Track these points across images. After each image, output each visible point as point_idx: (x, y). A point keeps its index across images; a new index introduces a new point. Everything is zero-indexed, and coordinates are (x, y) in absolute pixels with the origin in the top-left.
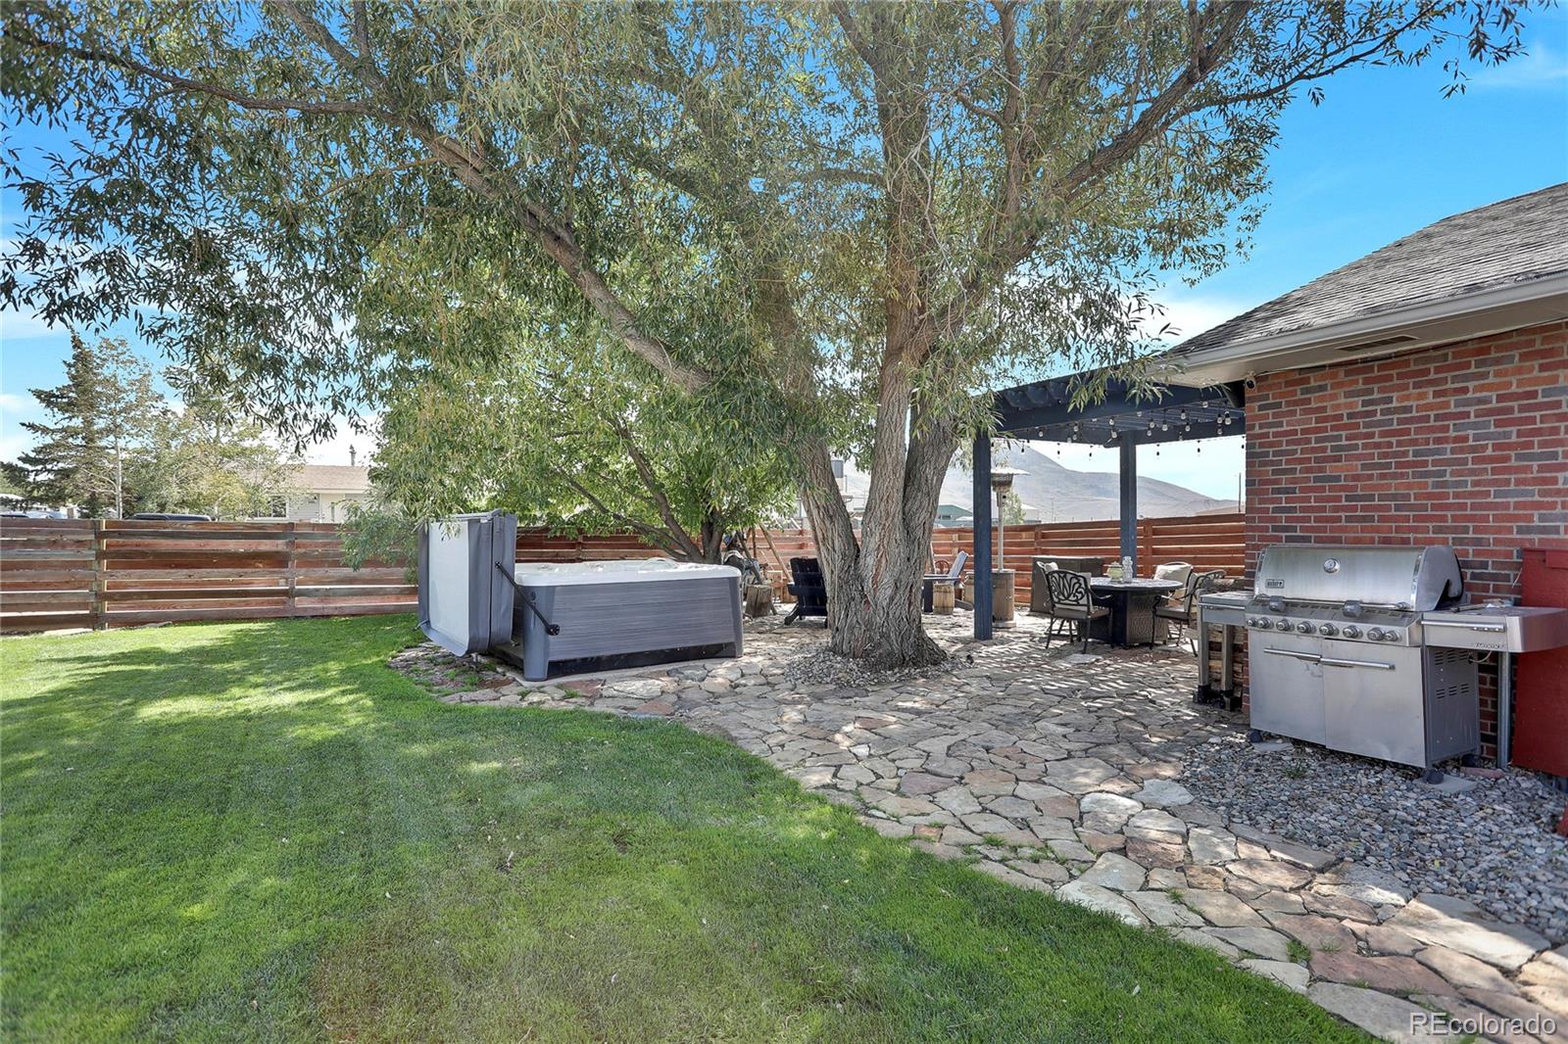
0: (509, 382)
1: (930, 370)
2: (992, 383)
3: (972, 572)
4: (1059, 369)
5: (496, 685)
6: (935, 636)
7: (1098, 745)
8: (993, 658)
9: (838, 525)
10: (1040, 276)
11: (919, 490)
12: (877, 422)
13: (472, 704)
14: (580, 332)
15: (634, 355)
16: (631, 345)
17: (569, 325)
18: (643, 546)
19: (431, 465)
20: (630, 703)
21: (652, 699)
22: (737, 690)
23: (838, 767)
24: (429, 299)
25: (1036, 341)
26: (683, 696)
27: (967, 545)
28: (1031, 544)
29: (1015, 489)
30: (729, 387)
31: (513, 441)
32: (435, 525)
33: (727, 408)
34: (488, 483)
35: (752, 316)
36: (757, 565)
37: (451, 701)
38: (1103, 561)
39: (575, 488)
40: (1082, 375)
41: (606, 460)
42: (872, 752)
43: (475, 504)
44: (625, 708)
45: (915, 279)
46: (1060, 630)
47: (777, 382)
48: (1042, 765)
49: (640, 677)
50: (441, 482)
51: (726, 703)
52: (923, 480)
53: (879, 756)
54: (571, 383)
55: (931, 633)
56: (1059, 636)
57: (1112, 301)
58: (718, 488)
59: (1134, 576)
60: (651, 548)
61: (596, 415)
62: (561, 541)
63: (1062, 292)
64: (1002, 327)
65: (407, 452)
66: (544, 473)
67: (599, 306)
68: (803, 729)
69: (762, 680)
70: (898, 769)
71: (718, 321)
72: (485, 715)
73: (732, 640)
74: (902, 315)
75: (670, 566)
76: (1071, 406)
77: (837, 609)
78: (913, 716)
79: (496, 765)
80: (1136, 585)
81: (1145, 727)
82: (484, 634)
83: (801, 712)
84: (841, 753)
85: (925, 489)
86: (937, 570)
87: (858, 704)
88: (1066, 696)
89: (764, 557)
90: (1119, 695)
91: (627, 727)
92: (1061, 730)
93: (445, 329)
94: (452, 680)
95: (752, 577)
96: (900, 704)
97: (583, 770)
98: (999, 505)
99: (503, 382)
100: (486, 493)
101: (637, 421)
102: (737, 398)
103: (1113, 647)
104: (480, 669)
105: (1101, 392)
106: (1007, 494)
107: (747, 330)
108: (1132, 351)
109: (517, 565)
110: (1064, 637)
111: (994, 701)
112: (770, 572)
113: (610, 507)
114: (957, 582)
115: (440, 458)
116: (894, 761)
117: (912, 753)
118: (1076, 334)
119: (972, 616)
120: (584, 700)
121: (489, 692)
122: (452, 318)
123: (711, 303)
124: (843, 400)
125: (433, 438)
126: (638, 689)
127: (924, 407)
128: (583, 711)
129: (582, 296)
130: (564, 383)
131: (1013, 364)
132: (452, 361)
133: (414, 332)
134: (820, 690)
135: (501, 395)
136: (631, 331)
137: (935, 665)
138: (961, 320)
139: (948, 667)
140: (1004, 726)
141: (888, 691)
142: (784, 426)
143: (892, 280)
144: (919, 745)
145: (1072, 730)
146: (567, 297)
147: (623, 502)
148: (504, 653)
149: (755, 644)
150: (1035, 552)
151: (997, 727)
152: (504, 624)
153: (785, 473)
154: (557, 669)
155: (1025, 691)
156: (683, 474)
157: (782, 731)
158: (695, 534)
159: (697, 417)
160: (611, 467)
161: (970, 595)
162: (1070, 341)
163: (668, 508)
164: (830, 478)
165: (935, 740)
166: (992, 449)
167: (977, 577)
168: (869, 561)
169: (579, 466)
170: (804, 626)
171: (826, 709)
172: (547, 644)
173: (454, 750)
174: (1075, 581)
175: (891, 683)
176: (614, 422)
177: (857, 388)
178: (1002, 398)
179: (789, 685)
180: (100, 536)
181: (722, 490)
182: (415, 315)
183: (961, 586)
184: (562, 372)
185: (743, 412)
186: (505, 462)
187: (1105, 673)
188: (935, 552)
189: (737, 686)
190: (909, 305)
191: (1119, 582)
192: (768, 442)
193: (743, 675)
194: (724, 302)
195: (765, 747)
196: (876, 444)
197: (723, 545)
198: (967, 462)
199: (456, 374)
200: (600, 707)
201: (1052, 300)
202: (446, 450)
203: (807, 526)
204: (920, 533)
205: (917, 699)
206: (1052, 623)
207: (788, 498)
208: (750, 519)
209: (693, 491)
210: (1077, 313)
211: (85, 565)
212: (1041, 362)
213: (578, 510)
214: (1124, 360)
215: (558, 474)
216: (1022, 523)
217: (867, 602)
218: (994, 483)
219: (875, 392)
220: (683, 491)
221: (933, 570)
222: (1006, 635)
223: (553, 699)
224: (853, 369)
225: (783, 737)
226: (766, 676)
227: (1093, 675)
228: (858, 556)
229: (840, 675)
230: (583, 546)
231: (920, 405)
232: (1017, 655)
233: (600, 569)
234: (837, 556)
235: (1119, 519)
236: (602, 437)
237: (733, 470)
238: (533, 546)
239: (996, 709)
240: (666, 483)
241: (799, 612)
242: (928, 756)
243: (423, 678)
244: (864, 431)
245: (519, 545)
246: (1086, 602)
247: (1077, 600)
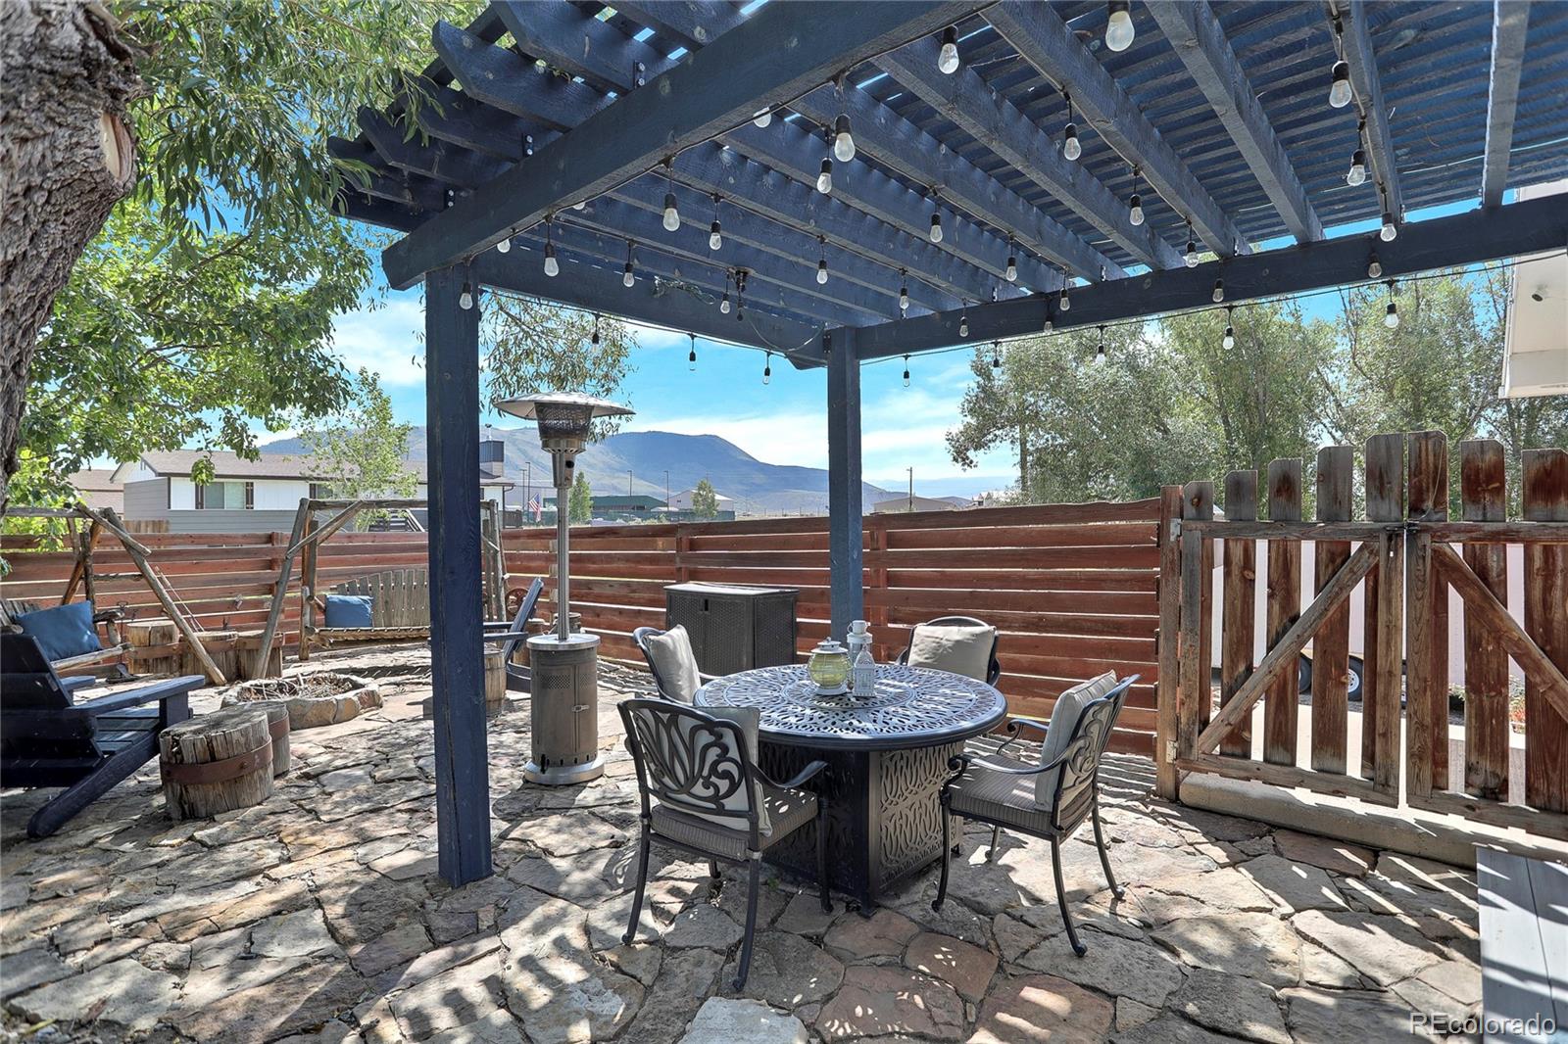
28: (670, 559)
150: (678, 574)
246: (744, 806)
247: (716, 798)
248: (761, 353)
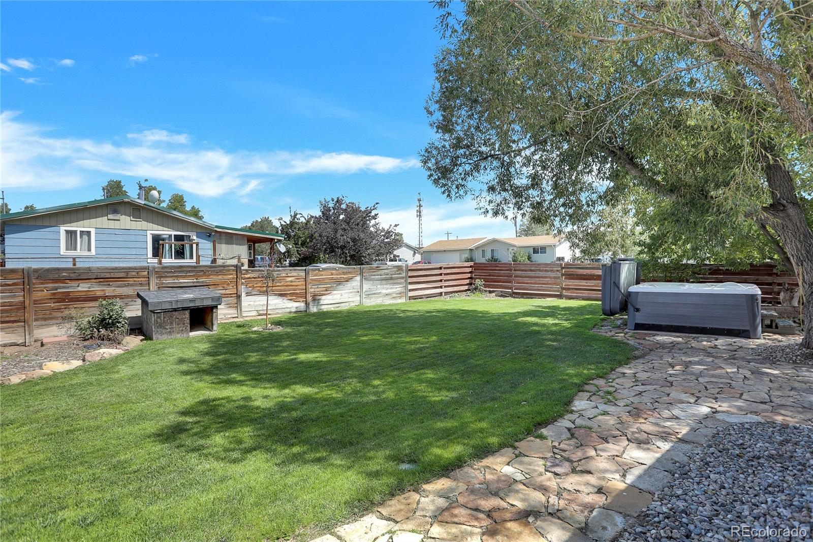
26: (676, 345)
69: (735, 348)
73: (748, 328)
82: (608, 308)
152: (616, 305)
154: (638, 327)
172: (635, 315)
180: (562, 268)
193: (728, 345)
211: (558, 278)
223: (623, 336)
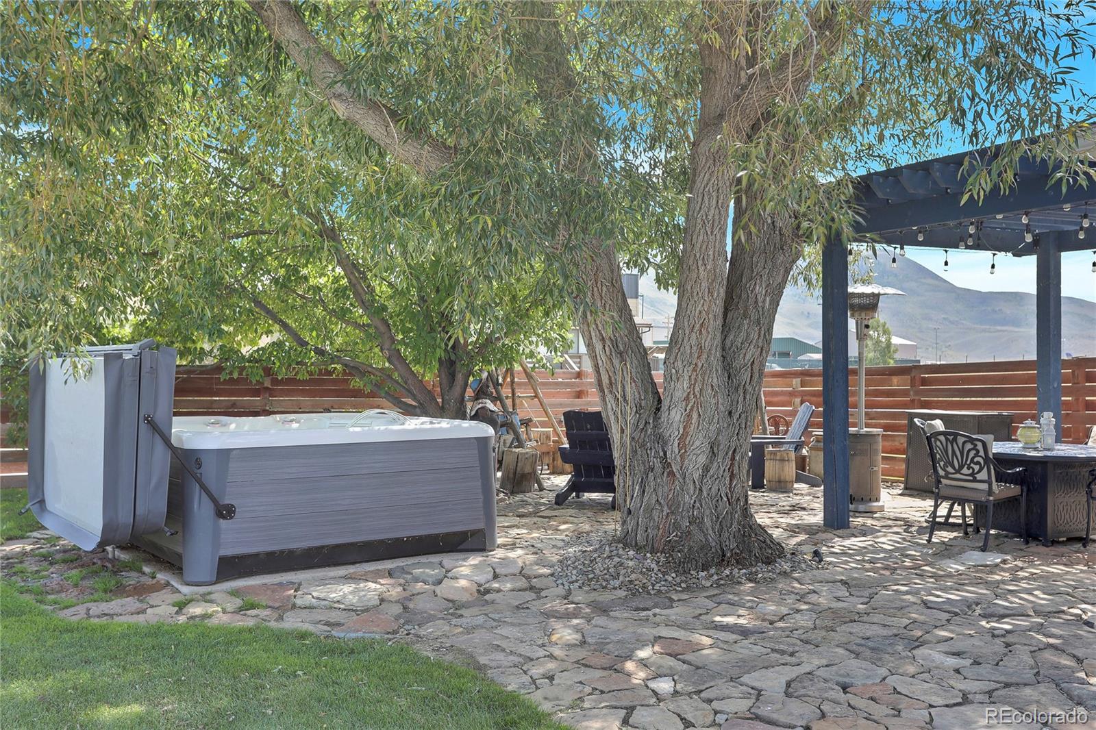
0: (164, 158)
1: (761, 146)
2: (850, 165)
3: (820, 432)
4: (948, 144)
5: (140, 591)
6: (768, 522)
7: (1007, 685)
8: (850, 555)
9: (632, 365)
10: (923, 10)
11: (745, 316)
12: (687, 220)
13: (104, 620)
14: (267, 89)
15: (345, 124)
16: (341, 110)
17: (251, 78)
18: (357, 393)
19: (49, 276)
20: (334, 617)
21: (367, 610)
22: (487, 597)
23: (630, 710)
24: (44, 34)
25: (914, 104)
26: (411, 606)
27: (813, 394)
28: (904, 393)
29: (882, 315)
30: (477, 170)
31: (171, 245)
32: (54, 362)
33: (475, 199)
34: (134, 301)
35: (511, 69)
36: (516, 420)
37: (73, 616)
38: (1011, 419)
39: (260, 311)
40: (983, 152)
41: (304, 272)
42: (678, 687)
43: (116, 332)
44: (328, 624)
45: (744, 17)
46: (948, 516)
47: (546, 162)
48: (926, 713)
49: (347, 579)
50: (65, 301)
51: (471, 617)
52: (751, 302)
53: (689, 694)
54: (255, 161)
55: (762, 519)
56: (947, 525)
57: (1031, 43)
58: (461, 312)
59: (1058, 441)
60: (368, 396)
61: (290, 208)
62: (240, 385)
63: (955, 33)
64: (865, 86)
65: (13, 257)
66: (216, 289)
67: (294, 52)
68: (581, 654)
69: (522, 583)
70: (716, 713)
71: (463, 76)
72: (123, 636)
73: (481, 525)
74: (724, 69)
75: (394, 421)
76: (966, 197)
77: (629, 483)
78: (735, 637)
79: (136, 708)
80: (1061, 454)
81: (1079, 661)
82: (125, 517)
83: (577, 629)
84: (633, 688)
85: (753, 315)
86: (770, 428)
87: (658, 619)
88: (956, 613)
89: (527, 409)
90: (1038, 613)
91: (331, 652)
92: (952, 662)
93: (69, 80)
94: (76, 586)
95: (510, 437)
96: (718, 619)
97: (264, 714)
98: (861, 337)
99: (155, 158)
100: (131, 317)
101: (348, 217)
102: (491, 186)
103: (1027, 542)
104: (117, 568)
105: (1009, 176)
106: (870, 322)
107: (504, 89)
108: (1059, 117)
109: (174, 418)
110: (954, 527)
111: (854, 618)
112: (536, 431)
113: (309, 337)
114: (798, 446)
115: (62, 267)
116: (709, 701)
117: (735, 692)
118: (975, 94)
119: (821, 494)
120: (267, 612)
121: (131, 603)
122: (79, 64)
123: (454, 51)
124: (640, 188)
125: (53, 237)
126: (344, 596)
127: (752, 198)
128: (267, 628)
129: (270, 38)
130: (244, 161)
131: (881, 138)
132: (81, 127)
133: (23, 83)
134: (605, 597)
135: (153, 177)
136: (340, 89)
137: (768, 563)
138: (807, 76)
139: (786, 567)
140: (868, 653)
141: (702, 601)
142: (555, 226)
143: (711, 18)
144: (746, 679)
145: (968, 662)
146: (248, 38)
147: (329, 331)
148: (155, 546)
149: (514, 532)
150: (912, 404)
151: (857, 655)
152: (155, 504)
153: (556, 292)
154: (231, 567)
155: (898, 604)
156: (414, 291)
157: (551, 656)
158: (430, 376)
159: (434, 211)
160: (312, 282)
161: (817, 465)
162: (966, 104)
163: (393, 340)
164: (620, 298)
165: (769, 673)
166: (850, 258)
167: (828, 439)
168: (674, 417)
169: (266, 280)
170: (582, 506)
171: (614, 626)
172: (216, 533)
173: (75, 688)
174: (969, 446)
175: (704, 588)
176: (317, 217)
177: (659, 172)
178: (865, 186)
179: (561, 591)
181: (468, 315)
182: (23, 57)
183: (804, 452)
184: (242, 146)
185: (498, 205)
186: (158, 272)
187: (1015, 579)
188: (769, 404)
189: (487, 591)
190: (735, 53)
191: (1036, 449)
192: (534, 247)
193: (496, 576)
194: (471, 50)
195: (526, 679)
196: (684, 251)
197: (469, 392)
198: (814, 277)
199: (86, 145)
200: (292, 622)
201: (941, 44)
202: (72, 254)
203: (588, 367)
204: (745, 376)
205: (742, 612)
206: (936, 506)
207: (561, 326)
208: (507, 356)
209: (428, 316)
210: (977, 64)
212: (922, 134)
213: (264, 341)
214: (1046, 129)
215: (235, 290)
216: (892, 364)
217: (671, 474)
218: (853, 307)
219: (685, 178)
220: (413, 317)
221: (764, 432)
222: (869, 522)
223: (224, 612)
224: (652, 148)
225: (551, 666)
226: (528, 578)
227: (998, 582)
228: (658, 409)
229: (633, 576)
230: (271, 392)
231: (747, 194)
232: (885, 551)
233: (295, 425)
234: (630, 409)
235: (1034, 358)
236: (299, 239)
237: (483, 286)
238: (200, 392)
239: (856, 628)
240: (390, 305)
241: (576, 487)
242: (759, 695)
243: (34, 584)
244: (668, 233)
245: (180, 390)
246: (986, 478)
247: (972, 474)
248: (989, 254)
